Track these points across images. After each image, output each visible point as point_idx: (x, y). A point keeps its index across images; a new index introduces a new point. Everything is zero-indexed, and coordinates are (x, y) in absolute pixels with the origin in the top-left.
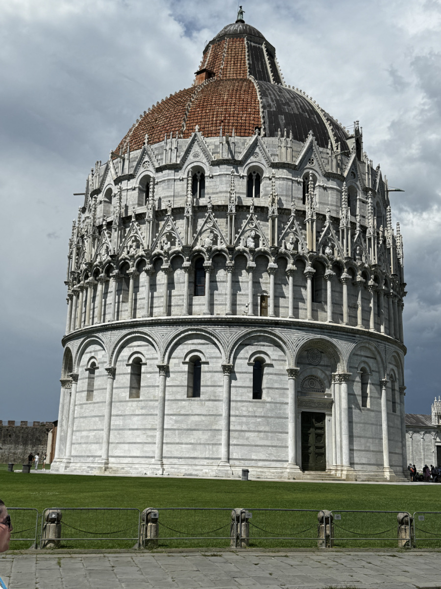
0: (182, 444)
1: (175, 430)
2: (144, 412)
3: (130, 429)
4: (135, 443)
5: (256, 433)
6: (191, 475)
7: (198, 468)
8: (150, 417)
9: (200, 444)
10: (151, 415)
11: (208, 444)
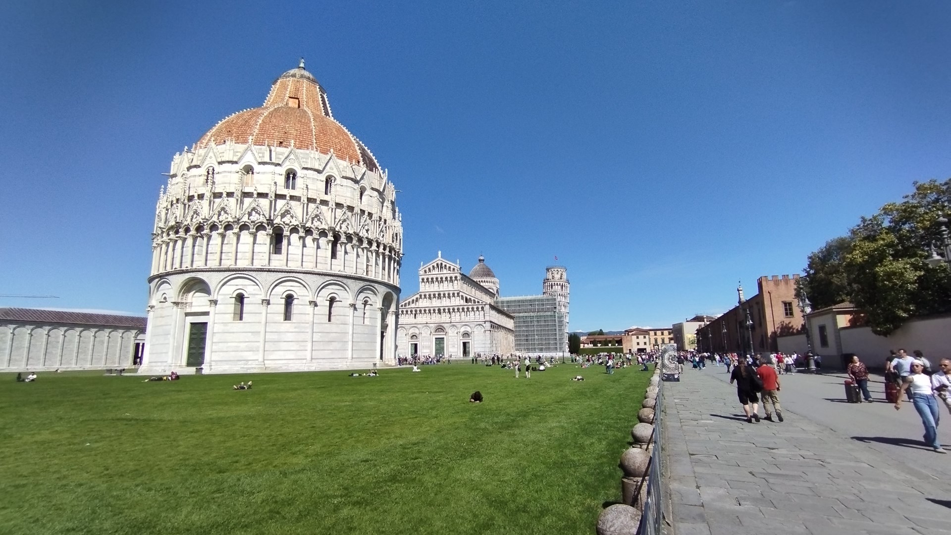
0: (325, 350)
1: (320, 342)
2: (297, 330)
3: (285, 342)
4: (290, 350)
5: (364, 343)
6: (334, 368)
7: (336, 364)
8: (302, 333)
9: (336, 350)
10: (303, 332)
11: (341, 350)
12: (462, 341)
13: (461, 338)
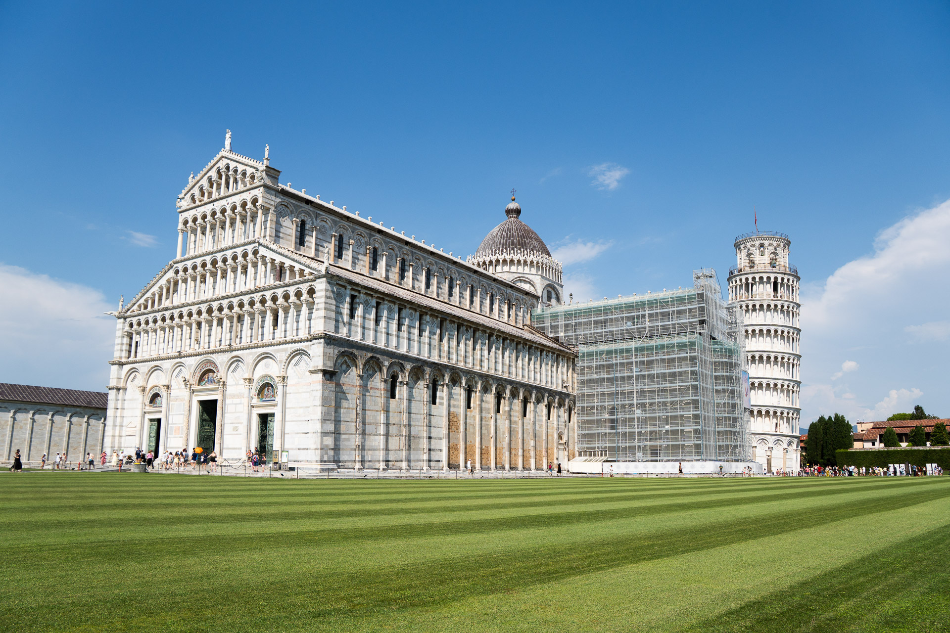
12: (256, 412)
13: (255, 401)
